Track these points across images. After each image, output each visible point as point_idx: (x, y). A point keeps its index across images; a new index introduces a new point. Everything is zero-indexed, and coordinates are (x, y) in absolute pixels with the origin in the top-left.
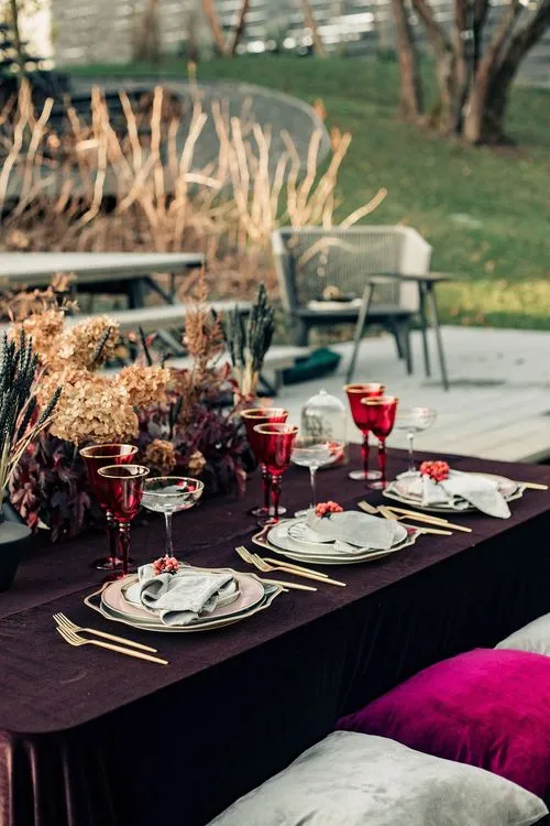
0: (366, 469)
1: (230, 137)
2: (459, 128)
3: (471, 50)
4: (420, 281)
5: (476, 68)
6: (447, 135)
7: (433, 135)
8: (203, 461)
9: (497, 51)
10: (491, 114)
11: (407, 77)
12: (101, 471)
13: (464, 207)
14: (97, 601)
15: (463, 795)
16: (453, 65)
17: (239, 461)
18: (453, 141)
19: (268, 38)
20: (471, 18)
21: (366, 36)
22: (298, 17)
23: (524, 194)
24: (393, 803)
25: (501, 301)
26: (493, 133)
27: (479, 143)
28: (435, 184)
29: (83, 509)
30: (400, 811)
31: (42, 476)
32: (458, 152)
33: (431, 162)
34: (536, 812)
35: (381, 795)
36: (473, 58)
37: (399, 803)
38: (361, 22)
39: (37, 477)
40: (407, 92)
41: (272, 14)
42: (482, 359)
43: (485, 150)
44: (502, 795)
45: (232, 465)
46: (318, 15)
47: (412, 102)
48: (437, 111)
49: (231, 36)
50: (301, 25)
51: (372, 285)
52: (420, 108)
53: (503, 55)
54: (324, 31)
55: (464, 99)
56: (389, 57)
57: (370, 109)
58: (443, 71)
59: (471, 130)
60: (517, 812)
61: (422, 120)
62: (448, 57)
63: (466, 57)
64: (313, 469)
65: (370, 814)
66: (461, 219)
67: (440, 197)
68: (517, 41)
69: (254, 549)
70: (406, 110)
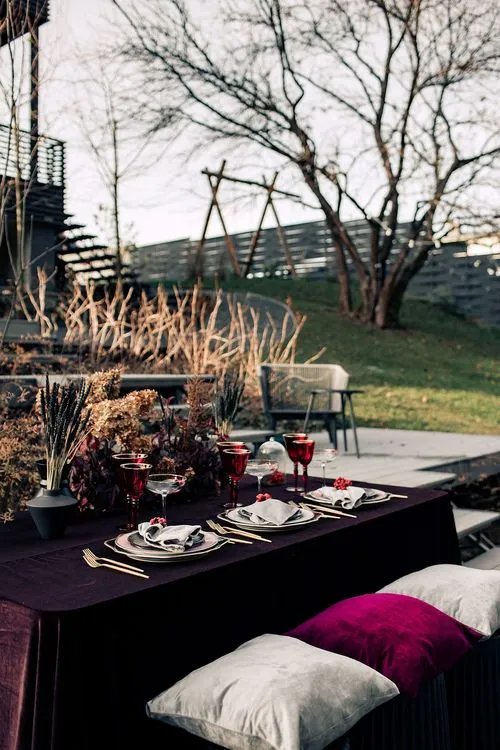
0: (296, 486)
1: (237, 313)
2: (373, 319)
3: (380, 275)
4: (342, 393)
5: (383, 285)
6: (366, 322)
7: (358, 323)
8: (193, 473)
9: (395, 275)
10: (392, 311)
11: (343, 289)
12: (123, 466)
13: (375, 362)
14: (112, 543)
15: (339, 675)
16: (370, 283)
17: (217, 476)
18: (369, 326)
19: (265, 271)
20: (380, 256)
21: (321, 270)
22: (283, 259)
23: (411, 356)
24: (290, 675)
25: (395, 414)
26: (392, 322)
27: (384, 327)
28: (357, 349)
29: (114, 495)
30: (294, 680)
31: (91, 474)
32: (371, 332)
33: (355, 337)
34: (390, 691)
35: (284, 670)
36: (381, 279)
37: (294, 676)
38: (319, 262)
39: (88, 475)
40: (344, 298)
41: (269, 257)
42: (381, 443)
43: (387, 331)
44: (366, 678)
45: (212, 477)
46: (295, 258)
47: (346, 304)
48: (360, 309)
49: (244, 267)
50: (285, 263)
51: (314, 393)
52: (351, 309)
53: (398, 277)
54: (297, 266)
55: (376, 302)
56: (333, 280)
57: (322, 308)
58: (364, 286)
59: (380, 320)
60: (377, 690)
61: (352, 315)
62: (367, 278)
63: (377, 279)
64: (260, 478)
65: (274, 681)
66: (372, 368)
67: (360, 357)
68: (407, 270)
69: (217, 521)
70: (343, 308)
